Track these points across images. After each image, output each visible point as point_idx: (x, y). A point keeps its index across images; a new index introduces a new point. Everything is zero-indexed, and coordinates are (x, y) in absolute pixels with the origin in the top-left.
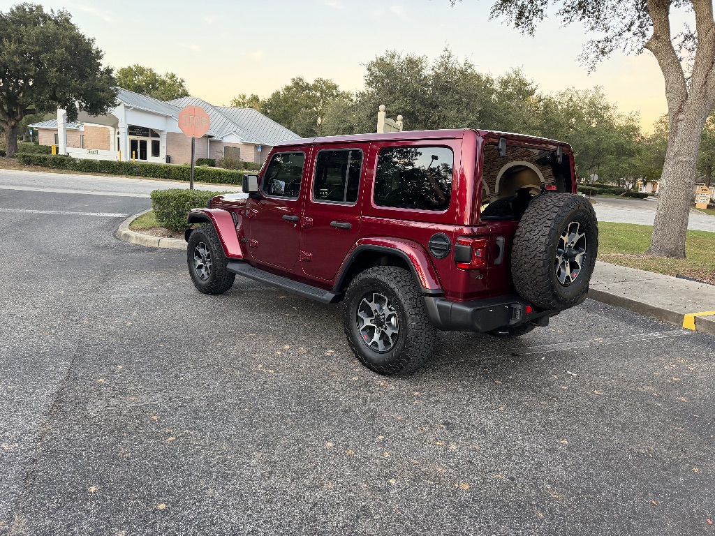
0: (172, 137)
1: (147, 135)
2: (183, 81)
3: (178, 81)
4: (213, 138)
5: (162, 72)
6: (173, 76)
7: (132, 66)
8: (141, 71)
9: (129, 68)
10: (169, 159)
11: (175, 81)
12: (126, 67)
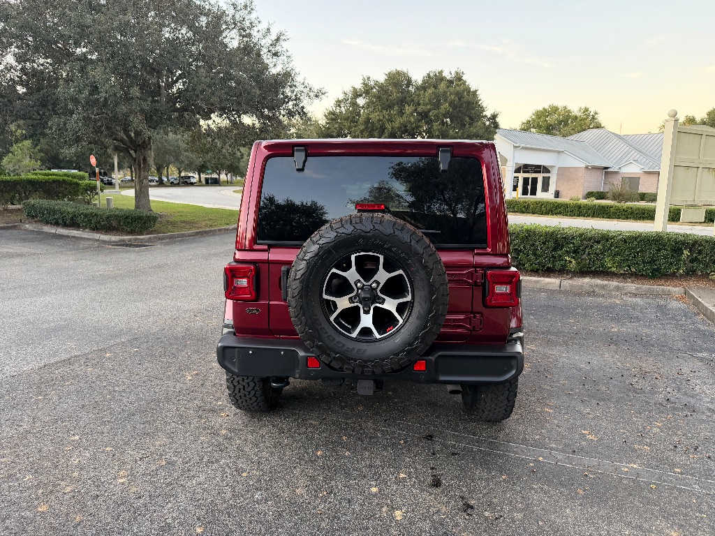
0: (563, 171)
1: (539, 172)
2: (596, 113)
3: (592, 113)
4: (609, 170)
5: (575, 109)
6: (587, 110)
7: (547, 107)
8: (555, 110)
9: (544, 109)
10: (557, 194)
11: (589, 115)
12: (541, 108)
